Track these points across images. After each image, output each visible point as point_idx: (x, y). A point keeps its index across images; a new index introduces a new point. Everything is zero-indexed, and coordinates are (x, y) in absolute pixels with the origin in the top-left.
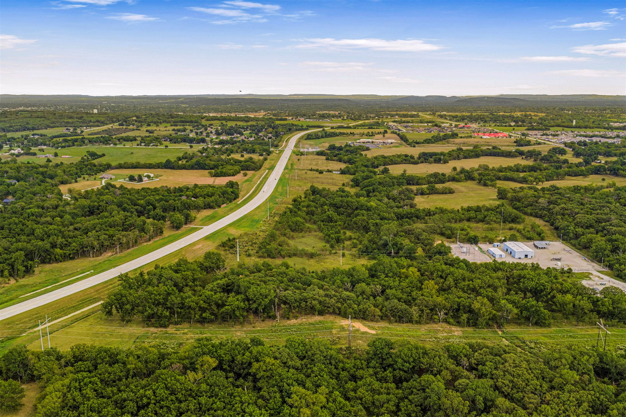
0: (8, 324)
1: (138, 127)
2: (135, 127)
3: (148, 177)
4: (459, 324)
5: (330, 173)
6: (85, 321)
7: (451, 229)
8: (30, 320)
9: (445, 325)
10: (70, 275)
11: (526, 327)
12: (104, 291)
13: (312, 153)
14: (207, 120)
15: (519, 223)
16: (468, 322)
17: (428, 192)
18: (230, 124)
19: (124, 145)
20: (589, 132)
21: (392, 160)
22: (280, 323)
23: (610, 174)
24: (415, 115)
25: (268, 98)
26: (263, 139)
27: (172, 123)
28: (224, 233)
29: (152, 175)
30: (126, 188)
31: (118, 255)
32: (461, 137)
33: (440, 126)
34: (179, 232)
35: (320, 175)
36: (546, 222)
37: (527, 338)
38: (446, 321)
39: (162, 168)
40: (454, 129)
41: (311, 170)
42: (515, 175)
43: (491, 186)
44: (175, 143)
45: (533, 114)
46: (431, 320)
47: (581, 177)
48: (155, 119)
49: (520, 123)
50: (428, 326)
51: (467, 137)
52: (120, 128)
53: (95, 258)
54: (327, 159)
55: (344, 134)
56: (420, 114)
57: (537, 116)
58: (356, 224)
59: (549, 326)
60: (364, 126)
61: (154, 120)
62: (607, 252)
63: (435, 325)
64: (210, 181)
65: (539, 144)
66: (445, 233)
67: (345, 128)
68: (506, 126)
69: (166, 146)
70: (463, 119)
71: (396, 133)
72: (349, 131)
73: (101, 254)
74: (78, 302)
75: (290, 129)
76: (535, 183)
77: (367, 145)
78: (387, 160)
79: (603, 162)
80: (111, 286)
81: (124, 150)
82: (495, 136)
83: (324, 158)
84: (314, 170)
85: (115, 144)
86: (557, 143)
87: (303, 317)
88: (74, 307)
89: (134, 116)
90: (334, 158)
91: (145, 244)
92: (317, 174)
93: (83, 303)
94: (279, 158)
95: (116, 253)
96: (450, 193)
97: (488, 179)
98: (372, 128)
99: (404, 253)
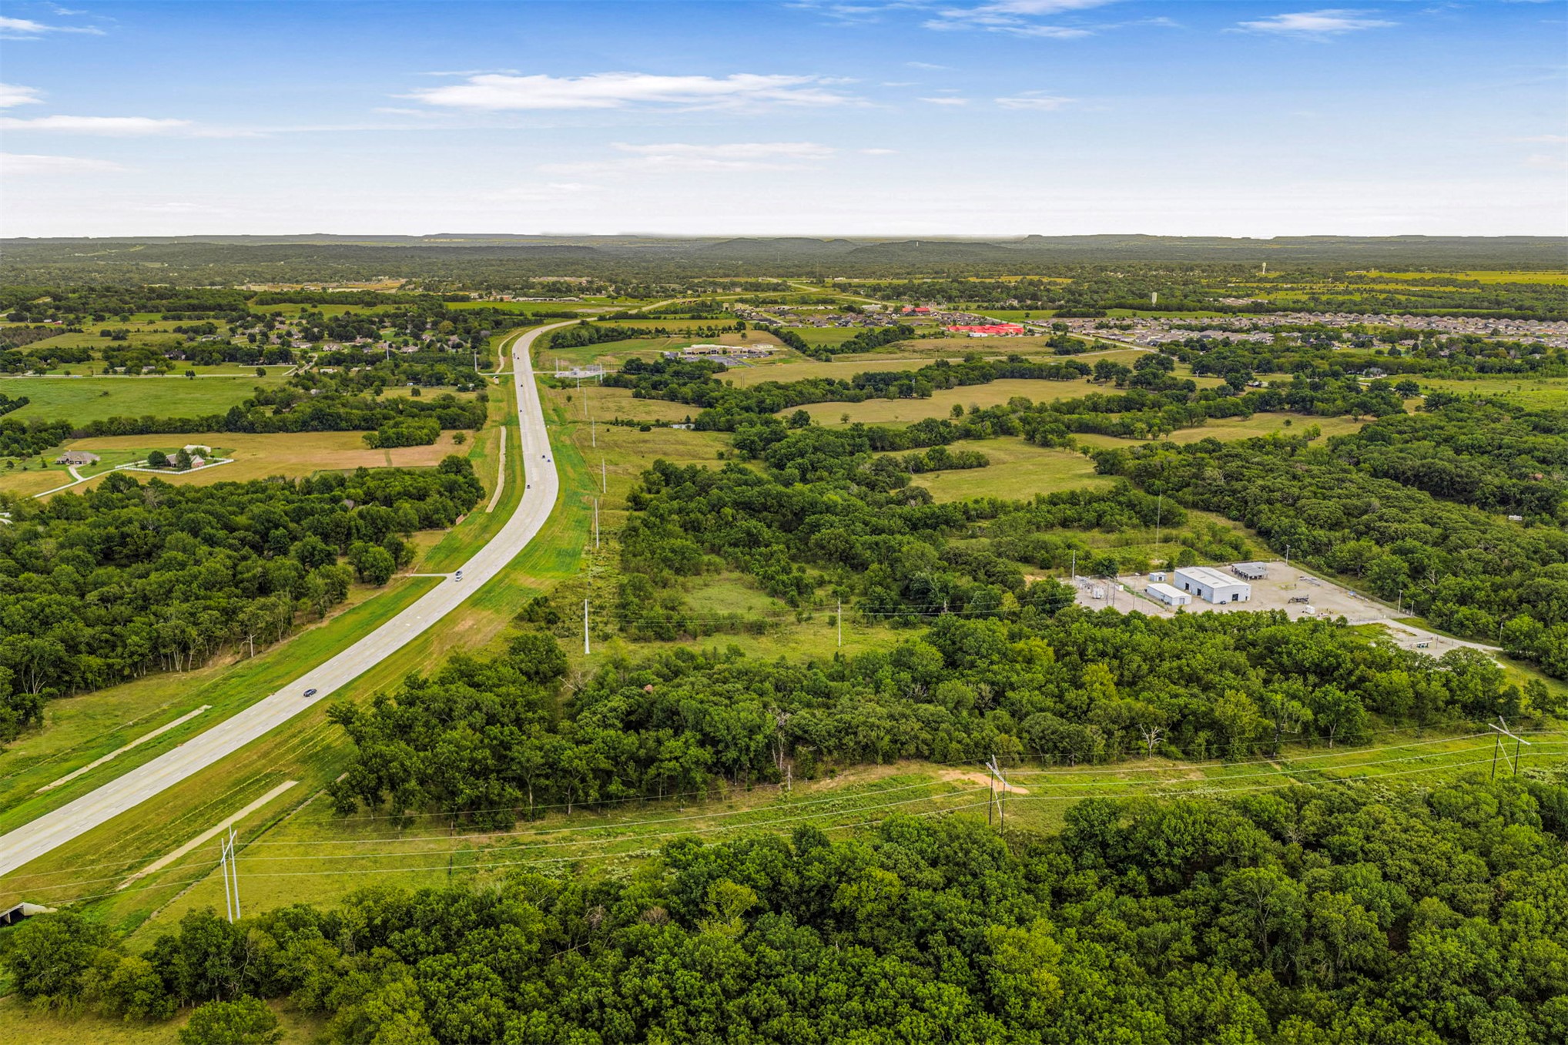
0: (69, 862)
1: (71, 323)
2: (60, 324)
3: (202, 454)
4: (1188, 755)
5: (665, 430)
6: (278, 833)
7: (1044, 546)
8: (123, 847)
9: (1160, 761)
10: (149, 723)
11: (1322, 750)
12: (283, 755)
13: (588, 382)
14: (262, 302)
15: (1176, 525)
16: (1208, 750)
17: (932, 465)
18: (329, 312)
19: (68, 373)
20: (1190, 319)
21: (801, 392)
22: (793, 789)
23: (1290, 411)
24: (778, 285)
25: (380, 245)
26: (442, 350)
27: (164, 313)
28: (509, 587)
29: (208, 449)
30: (171, 486)
31: (255, 660)
32: (924, 336)
33: (861, 312)
34: (387, 591)
35: (646, 435)
36: (1235, 520)
37: (1339, 771)
38: (1160, 753)
39: (218, 431)
40: (895, 317)
41: (616, 423)
42: (1100, 418)
43: (1062, 445)
44: (207, 364)
45: (1045, 280)
46: (1131, 751)
47: (1236, 418)
48: (114, 303)
49: (1029, 302)
50: (1125, 765)
51: (936, 335)
52: (18, 328)
53: (191, 674)
54: (637, 396)
55: (641, 332)
56: (791, 282)
57: (1055, 284)
58: (823, 548)
59: (1369, 742)
60: (675, 312)
61: (111, 305)
62: (1402, 578)
63: (1142, 764)
64: (377, 460)
65: (1104, 347)
66: (1033, 557)
67: (631, 317)
68: (1003, 308)
69: (191, 374)
70: (897, 293)
71: (767, 329)
72: (651, 325)
73: (204, 662)
74: (229, 788)
75: (498, 323)
76: (1150, 436)
77: (717, 359)
78: (792, 393)
79: (1265, 384)
80: (296, 741)
81: (71, 385)
82: (998, 333)
83: (629, 392)
84: (623, 423)
85: (42, 372)
86: (1138, 345)
87: (846, 773)
88: (223, 801)
89: (41, 296)
90: (654, 393)
91: (312, 627)
92: (636, 433)
93: (242, 790)
94: (512, 397)
95: (247, 655)
96: (980, 465)
97: (1052, 431)
98: (700, 318)
99: (976, 607)
